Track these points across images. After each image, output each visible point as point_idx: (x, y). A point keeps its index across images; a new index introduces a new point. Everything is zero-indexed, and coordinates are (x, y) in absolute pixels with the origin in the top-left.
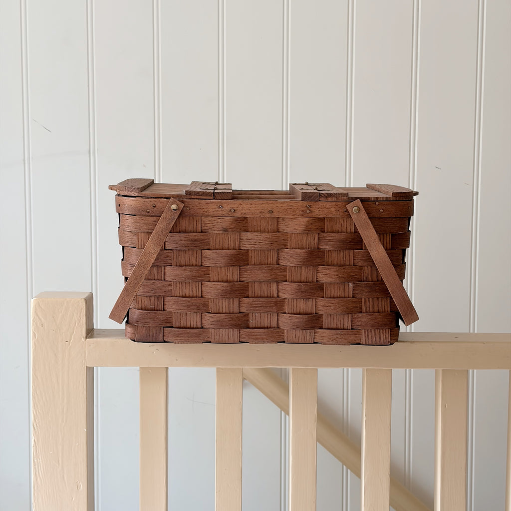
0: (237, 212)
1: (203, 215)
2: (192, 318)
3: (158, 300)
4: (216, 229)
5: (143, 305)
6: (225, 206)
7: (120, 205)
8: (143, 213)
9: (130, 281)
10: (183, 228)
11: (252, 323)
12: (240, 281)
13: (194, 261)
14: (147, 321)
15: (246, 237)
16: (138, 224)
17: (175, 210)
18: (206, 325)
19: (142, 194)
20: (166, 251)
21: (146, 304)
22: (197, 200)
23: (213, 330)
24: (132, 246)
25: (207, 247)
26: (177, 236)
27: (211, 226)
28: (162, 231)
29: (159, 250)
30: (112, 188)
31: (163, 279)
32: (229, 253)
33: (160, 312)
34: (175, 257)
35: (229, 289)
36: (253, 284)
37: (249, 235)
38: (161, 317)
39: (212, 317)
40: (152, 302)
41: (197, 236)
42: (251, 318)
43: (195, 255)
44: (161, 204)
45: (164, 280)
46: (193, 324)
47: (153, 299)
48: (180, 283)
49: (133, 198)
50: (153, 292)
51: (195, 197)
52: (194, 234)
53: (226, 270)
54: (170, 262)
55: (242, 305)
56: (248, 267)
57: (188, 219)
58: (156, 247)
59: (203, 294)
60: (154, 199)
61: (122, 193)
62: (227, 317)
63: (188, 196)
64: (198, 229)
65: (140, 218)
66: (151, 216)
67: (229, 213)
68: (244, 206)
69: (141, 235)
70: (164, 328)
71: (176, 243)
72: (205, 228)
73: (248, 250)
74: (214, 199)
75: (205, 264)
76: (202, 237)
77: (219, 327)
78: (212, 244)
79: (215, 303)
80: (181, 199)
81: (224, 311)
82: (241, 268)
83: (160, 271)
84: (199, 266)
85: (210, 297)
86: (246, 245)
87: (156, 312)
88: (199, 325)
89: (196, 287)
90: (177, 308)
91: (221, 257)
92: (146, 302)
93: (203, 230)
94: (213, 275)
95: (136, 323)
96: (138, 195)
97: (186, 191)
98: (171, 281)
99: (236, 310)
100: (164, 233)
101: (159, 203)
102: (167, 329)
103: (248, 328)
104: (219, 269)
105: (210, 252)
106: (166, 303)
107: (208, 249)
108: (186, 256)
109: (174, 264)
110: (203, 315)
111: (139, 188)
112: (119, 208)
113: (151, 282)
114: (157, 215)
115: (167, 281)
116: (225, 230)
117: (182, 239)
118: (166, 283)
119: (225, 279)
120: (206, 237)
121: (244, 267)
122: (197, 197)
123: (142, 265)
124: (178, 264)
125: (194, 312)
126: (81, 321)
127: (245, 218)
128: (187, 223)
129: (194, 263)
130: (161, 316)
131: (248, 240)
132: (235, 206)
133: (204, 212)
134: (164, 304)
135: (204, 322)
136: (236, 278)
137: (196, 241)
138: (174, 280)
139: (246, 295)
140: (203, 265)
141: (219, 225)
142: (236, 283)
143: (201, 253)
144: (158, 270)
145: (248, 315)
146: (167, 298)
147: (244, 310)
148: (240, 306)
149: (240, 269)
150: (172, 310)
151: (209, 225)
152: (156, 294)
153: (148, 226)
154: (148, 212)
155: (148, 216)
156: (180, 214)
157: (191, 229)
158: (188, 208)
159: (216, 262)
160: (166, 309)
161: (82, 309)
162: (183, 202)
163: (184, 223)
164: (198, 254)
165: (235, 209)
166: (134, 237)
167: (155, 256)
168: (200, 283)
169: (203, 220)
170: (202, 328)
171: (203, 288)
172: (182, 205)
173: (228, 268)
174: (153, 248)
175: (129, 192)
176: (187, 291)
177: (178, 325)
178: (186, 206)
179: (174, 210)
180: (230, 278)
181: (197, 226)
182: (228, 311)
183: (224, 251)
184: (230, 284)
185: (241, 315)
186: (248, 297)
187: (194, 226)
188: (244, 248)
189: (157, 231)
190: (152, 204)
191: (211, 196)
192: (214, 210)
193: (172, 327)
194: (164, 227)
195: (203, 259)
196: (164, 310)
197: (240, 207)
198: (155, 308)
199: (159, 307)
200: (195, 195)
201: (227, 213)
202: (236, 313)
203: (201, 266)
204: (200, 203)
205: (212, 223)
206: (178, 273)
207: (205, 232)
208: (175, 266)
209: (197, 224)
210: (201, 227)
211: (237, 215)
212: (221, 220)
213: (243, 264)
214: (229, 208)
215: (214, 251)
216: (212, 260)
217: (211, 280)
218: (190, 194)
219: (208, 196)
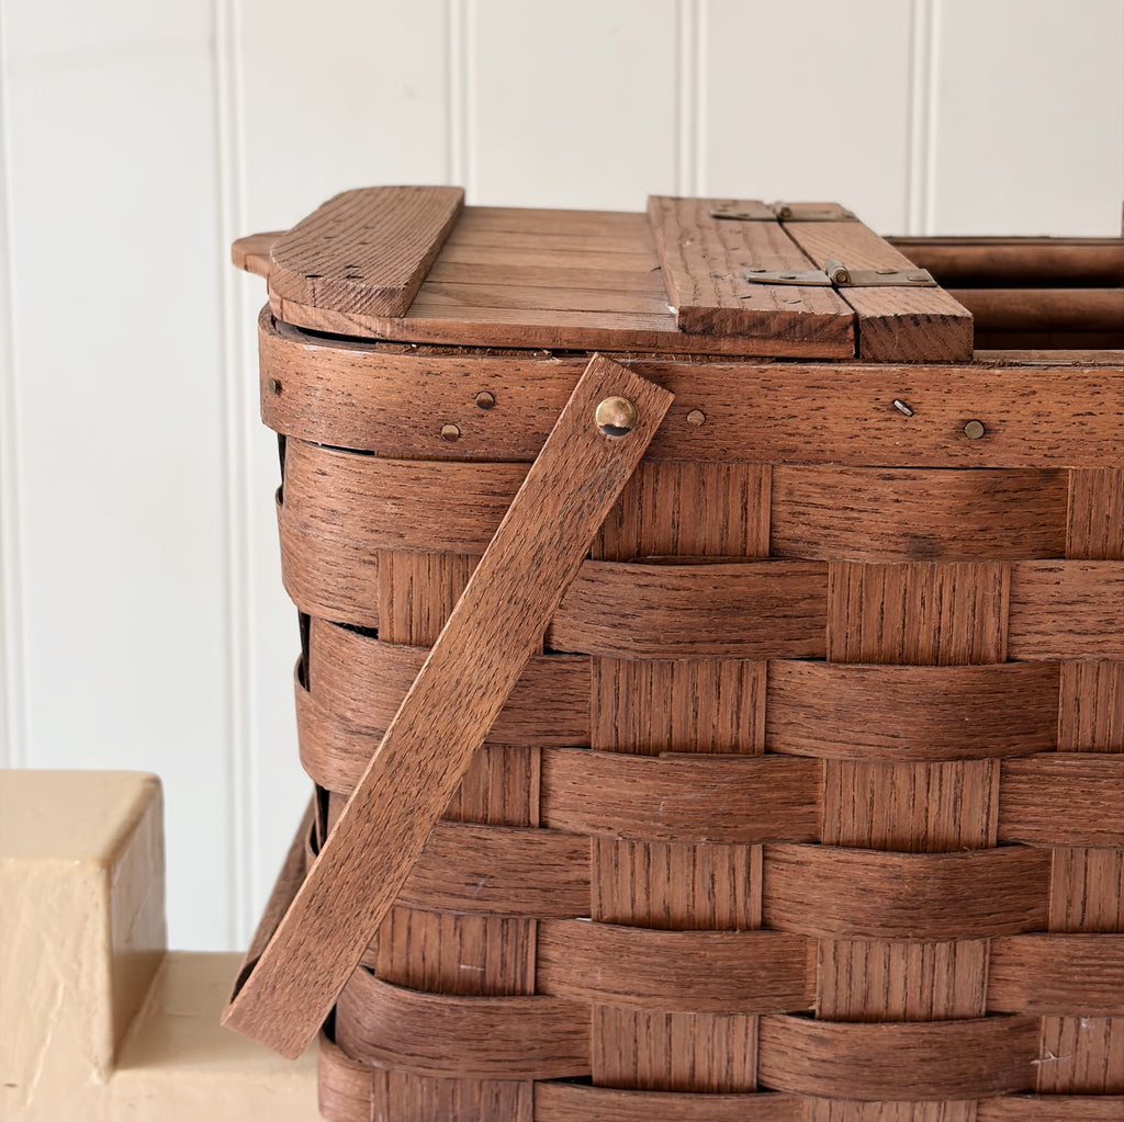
0: (1002, 437)
1: (787, 455)
2: (703, 1042)
3: (505, 937)
4: (866, 540)
5: (416, 956)
6: (928, 400)
7: (279, 388)
8: (420, 443)
9: (342, 854)
10: (661, 533)
11: (1051, 1065)
12: (1001, 843)
13: (721, 725)
14: (443, 1050)
15: (1052, 589)
16: (389, 507)
17: (621, 431)
18: (783, 1075)
19: (412, 328)
20: (553, 665)
21: (432, 956)
22: (753, 368)
23: (826, 1103)
24: (355, 618)
25: (801, 647)
26: (623, 583)
27: (837, 520)
28: (537, 561)
29: (514, 669)
30: (249, 252)
31: (535, 819)
32: (945, 685)
33: (517, 1003)
34: (608, 698)
35: (932, 890)
36: (1080, 856)
37: (1071, 575)
38: (521, 1029)
39: (821, 1041)
40: (468, 943)
41: (746, 580)
42: (1053, 1041)
43: (729, 688)
44: (531, 393)
45: (543, 825)
46: (709, 1067)
47: (474, 927)
48: (639, 848)
49: (355, 354)
50: (476, 892)
51: (741, 346)
52: (729, 569)
53: (921, 781)
54: (578, 723)
55: (1006, 972)
56: (1057, 764)
57: (690, 474)
58: (497, 655)
59: (773, 911)
60: (486, 361)
61: (295, 315)
62: (912, 1041)
63: (696, 343)
64: (752, 536)
65: (401, 468)
66: (467, 460)
67: (954, 448)
68: (1050, 402)
69: (405, 568)
70: (543, 1089)
71: (620, 620)
72: (799, 531)
73: (1059, 662)
74: (858, 357)
75: (787, 740)
76: (776, 587)
77: (862, 1094)
78: (836, 634)
79: (843, 961)
80: (651, 360)
81: (897, 1005)
82: (1013, 765)
83: (519, 772)
84: (750, 753)
85: (812, 930)
86: (1045, 638)
87: (493, 1002)
88: (743, 1073)
89: (733, 869)
90: (616, 984)
91: (894, 707)
92: (434, 940)
93: (782, 544)
94: (841, 811)
95: (378, 1058)
96: (386, 329)
97: (683, 313)
98: (582, 835)
99: (968, 1001)
100: (548, 570)
101: (522, 383)
102: (553, 1090)
103: (1028, 1090)
104: (874, 774)
105: (822, 673)
106: (552, 953)
107: (811, 658)
108: (679, 692)
109: (601, 738)
110: (767, 1022)
111: (392, 293)
112: (274, 399)
113: (469, 833)
114: (502, 453)
115: (557, 831)
116: (925, 548)
117: (655, 596)
118: (551, 843)
119: (909, 826)
120: (804, 587)
121: (1030, 764)
122: (755, 347)
123: (411, 759)
124: (627, 737)
125: (720, 1013)
126: (84, 985)
127: (1051, 475)
128: (688, 507)
129: (725, 732)
130: (517, 1023)
131: (1062, 605)
132: (990, 407)
133: (796, 441)
134: (537, 959)
135: (772, 1059)
136: (976, 823)
137: (738, 608)
138: (603, 832)
139: (1030, 918)
140: (777, 745)
141: (888, 519)
142: (978, 858)
143: (769, 678)
144: (507, 770)
145: (1032, 1026)
146: (559, 929)
147: (1013, 999)
148: (990, 978)
149: (1004, 773)
150: (586, 997)
151: (819, 516)
152: (492, 905)
153: (450, 518)
154: (451, 438)
155: (447, 459)
156: (647, 456)
157: (707, 534)
158: (695, 418)
159: (863, 738)
160: (552, 986)
161: (86, 917)
162: (662, 378)
163: (666, 499)
164: (748, 685)
165: (993, 419)
166: (369, 572)
167: (490, 707)
168: (757, 851)
169: (783, 484)
170: (761, 1089)
171: (773, 878)
172: (659, 403)
173: (935, 767)
174: (481, 660)
175: (333, 314)
176: (675, 891)
177: (618, 1067)
178: (684, 399)
179: (610, 428)
180: (941, 823)
181: (744, 517)
182: (917, 1007)
183: (911, 672)
184: (942, 861)
185: (995, 1025)
186: (1041, 929)
187: (726, 516)
188: (1032, 650)
189: (507, 557)
190: (476, 388)
191: (836, 339)
192: (855, 428)
193: (585, 1081)
194: (546, 534)
195: (782, 714)
196: (539, 991)
197: (1024, 411)
198: (489, 980)
199: (512, 978)
200: (735, 335)
201: (937, 447)
202: (964, 1018)
203: (769, 750)
204: (769, 387)
205: (841, 503)
206: (627, 791)
207: (795, 559)
208: (608, 750)
209: (744, 508)
210: (772, 526)
211: (999, 456)
212: (900, 485)
213: (1021, 743)
214: (954, 416)
215: (852, 671)
216: (831, 723)
217: (825, 838)
218: (708, 331)
219: (823, 341)
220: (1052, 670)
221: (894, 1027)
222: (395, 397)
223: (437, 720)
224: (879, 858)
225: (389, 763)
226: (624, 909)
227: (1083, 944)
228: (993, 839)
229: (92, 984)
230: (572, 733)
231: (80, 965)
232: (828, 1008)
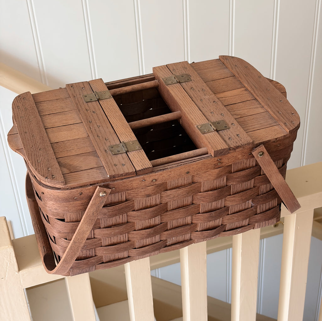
0: (158, 180)
1: (127, 190)
2: (120, 255)
3: (90, 252)
4: (140, 196)
6: (147, 179)
7: (44, 193)
8: (71, 200)
10: (109, 202)
11: (169, 243)
13: (120, 221)
15: (166, 194)
16: (66, 208)
17: (104, 196)
18: (132, 255)
22: (121, 181)
25: (131, 210)
26: (104, 210)
27: (135, 195)
28: (93, 214)
32: (152, 210)
33: (92, 258)
34: (103, 222)
35: (152, 232)
36: (171, 222)
37: (169, 192)
39: (137, 251)
40: (84, 253)
41: (123, 205)
42: (169, 241)
43: (121, 217)
44: (88, 191)
45: (94, 238)
46: (121, 257)
47: (85, 251)
48: (109, 238)
49: (58, 191)
50: (85, 248)
51: (119, 179)
52: (120, 205)
53: (150, 221)
55: (162, 236)
56: (168, 213)
57: (113, 195)
59: (129, 239)
60: (80, 188)
62: (150, 248)
63: (112, 179)
65: (68, 203)
66: (79, 201)
67: (151, 183)
68: (164, 175)
69: (69, 214)
71: (104, 214)
72: (130, 197)
74: (137, 176)
75: (130, 220)
76: (127, 205)
77: (143, 254)
78: (136, 207)
79: (140, 242)
80: (106, 183)
81: (148, 244)
84: (125, 223)
85: (135, 240)
86: (166, 200)
87: (89, 259)
88: (126, 256)
89: (123, 237)
90: (107, 253)
91: (145, 214)
93: (127, 199)
94: (138, 226)
96: (63, 187)
97: (110, 176)
98: (100, 238)
99: (158, 240)
101: (86, 190)
102: (98, 265)
103: (166, 247)
104: (143, 222)
105: (134, 212)
106: (97, 251)
109: (102, 226)
110: (129, 250)
111: (63, 182)
115: (96, 238)
116: (148, 196)
118: (96, 240)
120: (131, 203)
121: (164, 214)
122: (121, 178)
124: (106, 226)
125: (122, 252)
127: (165, 183)
128: (113, 198)
130: (93, 260)
131: (168, 196)
132: (156, 177)
133: (129, 188)
134: (95, 252)
135: (130, 254)
136: (157, 222)
137: (122, 209)
138: (104, 237)
139: (165, 230)
141: (143, 194)
142: (158, 226)
143: (127, 214)
145: (166, 240)
146: (98, 249)
147: (164, 238)
148: (160, 237)
149: (161, 216)
150: (103, 255)
151: (133, 195)
152: (87, 249)
153: (77, 208)
154: (76, 199)
157: (116, 200)
159: (141, 218)
160: (97, 255)
162: (108, 185)
163: (109, 198)
164: (124, 216)
168: (127, 234)
170: (129, 257)
171: (129, 235)
173: (151, 219)
176: (115, 240)
177: (107, 260)
179: (102, 196)
180: (152, 224)
182: (150, 243)
183: (148, 210)
184: (153, 229)
185: (162, 242)
186: (167, 230)
187: (119, 198)
188: (164, 202)
189: (88, 215)
190: (79, 192)
191: (134, 174)
192: (137, 184)
193: (103, 263)
194: (94, 210)
195: (129, 218)
196: (95, 256)
197: (161, 177)
198: (87, 256)
199: (91, 255)
200: (118, 177)
201: (149, 184)
202: (157, 242)
203: (127, 222)
204: (124, 183)
205: (136, 193)
206: (107, 232)
207: (129, 200)
208: (103, 228)
209: (121, 196)
210: (126, 197)
211: (158, 183)
212: (144, 189)
213: (163, 212)
214: (151, 180)
215: (139, 211)
216: (136, 218)
217: (136, 230)
218: (114, 177)
219: (131, 175)
220: (167, 203)
221: (148, 247)
222: (66, 196)
223: (81, 236)
224: (145, 230)
225: (74, 243)
226: (107, 244)
227: (172, 231)
228: (160, 223)
229: (13, 261)
230: (98, 227)
231: (11, 260)
232: (138, 247)
